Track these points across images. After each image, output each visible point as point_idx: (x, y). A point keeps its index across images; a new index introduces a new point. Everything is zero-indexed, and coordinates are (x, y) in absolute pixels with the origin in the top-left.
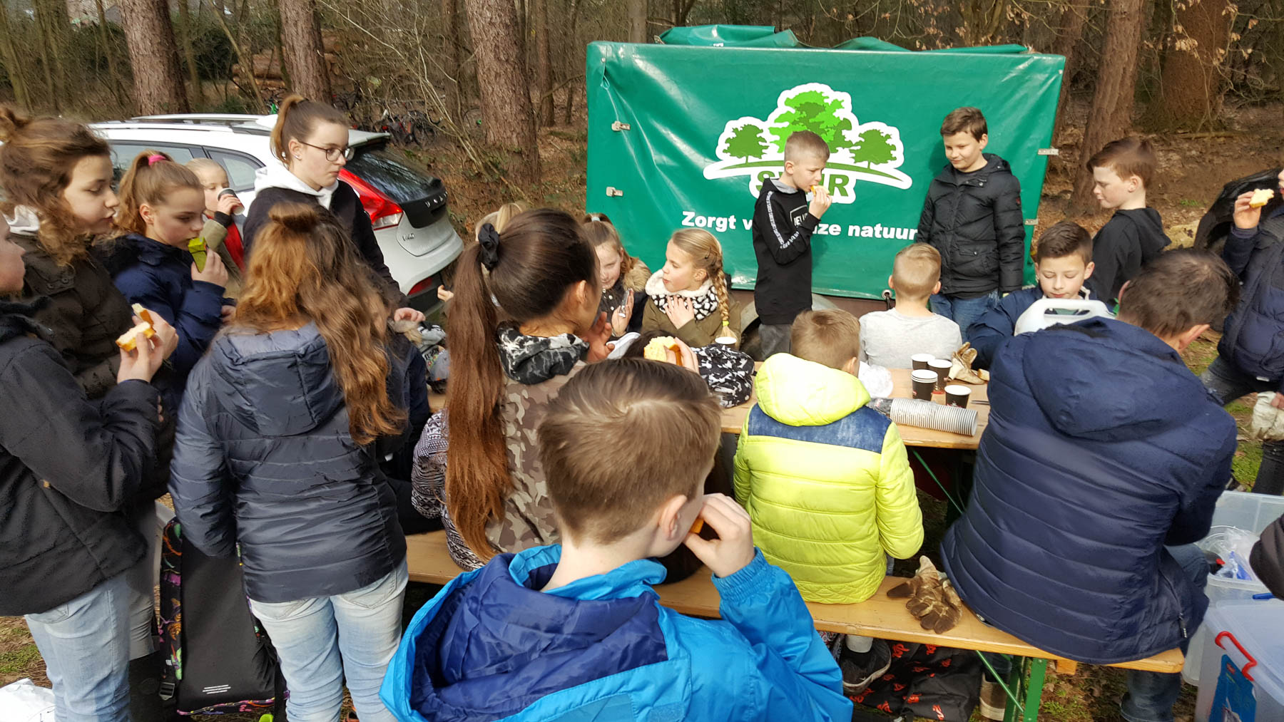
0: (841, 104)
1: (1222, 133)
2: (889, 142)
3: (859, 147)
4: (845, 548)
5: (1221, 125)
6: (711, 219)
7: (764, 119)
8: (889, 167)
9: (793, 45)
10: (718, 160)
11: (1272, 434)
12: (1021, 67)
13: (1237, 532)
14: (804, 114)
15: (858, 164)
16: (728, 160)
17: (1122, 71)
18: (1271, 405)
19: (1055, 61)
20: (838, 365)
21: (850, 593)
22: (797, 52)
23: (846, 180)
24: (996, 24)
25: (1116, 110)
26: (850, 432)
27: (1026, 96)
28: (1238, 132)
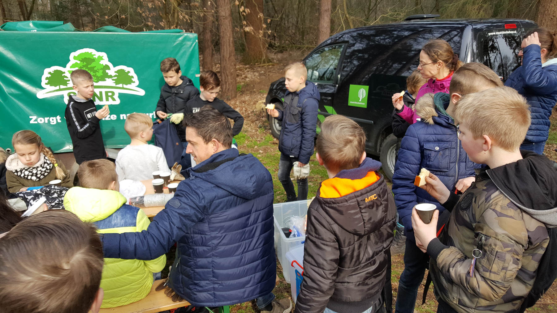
0: (103, 58)
1: (270, 64)
2: (129, 74)
3: (116, 78)
4: (128, 277)
5: (269, 61)
6: (47, 119)
7: (65, 66)
8: (133, 86)
9: (73, 30)
10: (43, 88)
11: (301, 177)
12: (180, 39)
13: (294, 217)
14: (85, 63)
15: (118, 86)
16: (49, 88)
17: (228, 40)
18: (298, 166)
19: (193, 36)
20: (105, 187)
21: (137, 296)
22: (75, 34)
23: (113, 93)
24: (176, 21)
25: (230, 57)
26: (118, 219)
27: (185, 52)
28: (275, 63)
